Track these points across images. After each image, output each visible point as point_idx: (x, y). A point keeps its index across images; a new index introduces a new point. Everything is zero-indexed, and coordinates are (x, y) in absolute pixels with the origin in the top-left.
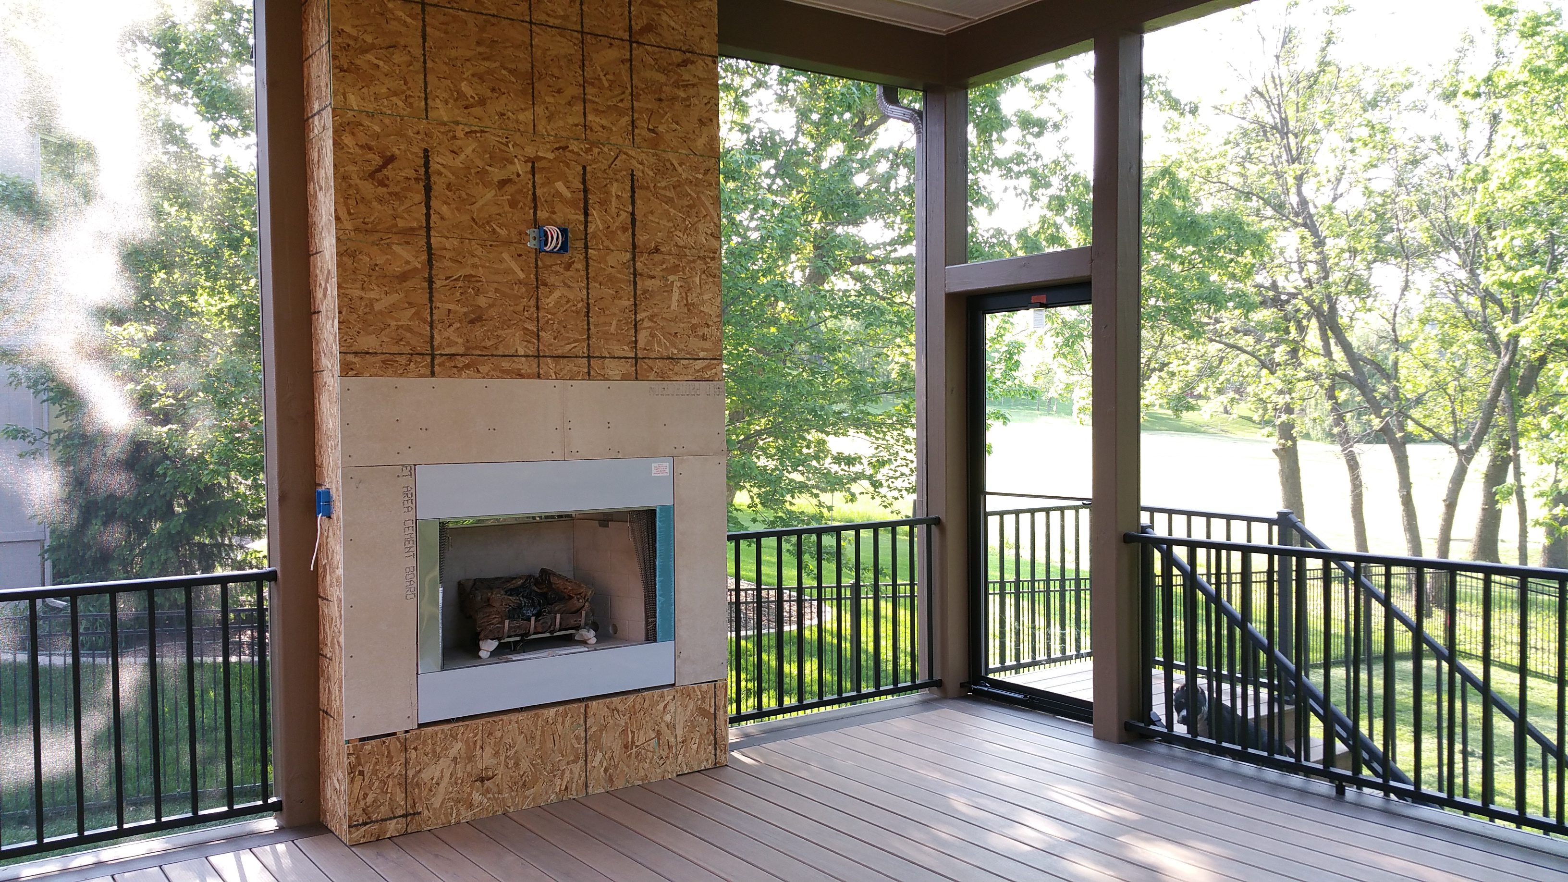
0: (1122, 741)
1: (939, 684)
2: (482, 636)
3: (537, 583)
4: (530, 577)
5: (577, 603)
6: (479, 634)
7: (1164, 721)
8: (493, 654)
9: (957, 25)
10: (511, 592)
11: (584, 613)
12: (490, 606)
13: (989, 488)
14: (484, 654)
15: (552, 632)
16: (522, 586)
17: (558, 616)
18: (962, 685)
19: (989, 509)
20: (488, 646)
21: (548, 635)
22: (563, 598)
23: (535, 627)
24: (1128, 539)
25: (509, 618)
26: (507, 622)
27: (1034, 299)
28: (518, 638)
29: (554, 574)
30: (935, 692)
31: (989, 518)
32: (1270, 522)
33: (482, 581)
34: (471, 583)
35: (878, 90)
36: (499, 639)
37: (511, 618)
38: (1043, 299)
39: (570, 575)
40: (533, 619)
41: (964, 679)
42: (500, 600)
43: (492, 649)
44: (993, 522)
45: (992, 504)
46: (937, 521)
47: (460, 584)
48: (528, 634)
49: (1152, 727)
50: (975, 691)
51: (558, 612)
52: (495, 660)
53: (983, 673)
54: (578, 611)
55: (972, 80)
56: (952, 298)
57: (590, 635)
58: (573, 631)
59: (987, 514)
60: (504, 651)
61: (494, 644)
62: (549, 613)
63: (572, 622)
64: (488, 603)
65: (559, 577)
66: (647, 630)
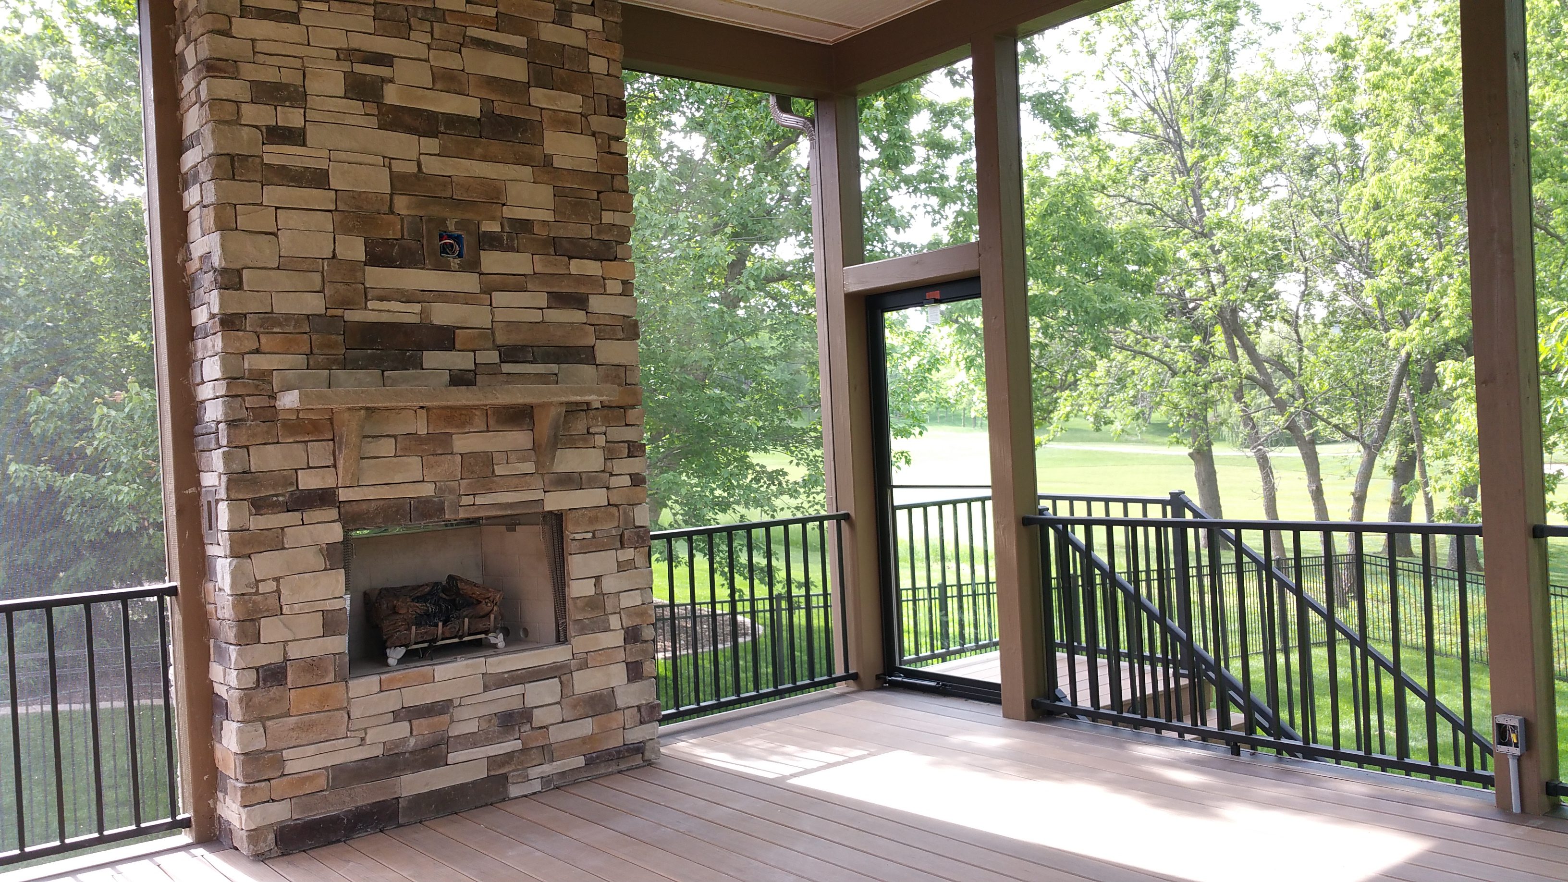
0: (1029, 719)
1: (855, 677)
2: (388, 644)
3: (444, 590)
4: (437, 584)
5: (485, 608)
6: (386, 641)
7: (1069, 697)
8: (400, 661)
9: (845, 34)
10: (418, 599)
11: (492, 616)
12: (396, 613)
13: (895, 482)
14: (392, 661)
15: (461, 637)
16: (429, 593)
17: (466, 620)
18: (878, 677)
19: (896, 503)
20: (395, 655)
21: (457, 640)
22: (472, 602)
23: (443, 633)
24: (1026, 522)
25: (416, 625)
26: (414, 628)
27: (930, 295)
28: (426, 645)
29: (462, 580)
30: (851, 685)
31: (898, 512)
32: (1164, 503)
33: (386, 589)
34: (377, 592)
35: (772, 100)
36: (406, 646)
37: (418, 625)
38: (937, 294)
39: (479, 581)
40: (440, 624)
41: (879, 671)
42: (408, 609)
43: (400, 656)
44: (902, 516)
45: (899, 497)
46: (847, 517)
47: (365, 594)
48: (435, 640)
49: (1058, 703)
50: (890, 682)
51: (466, 616)
52: (403, 666)
53: (897, 665)
54: (487, 615)
55: (860, 87)
56: (851, 299)
57: (499, 640)
58: (483, 636)
59: (895, 509)
60: (411, 657)
61: (401, 651)
62: (458, 618)
63: (481, 626)
64: (395, 611)
65: (467, 582)
66: (558, 632)
